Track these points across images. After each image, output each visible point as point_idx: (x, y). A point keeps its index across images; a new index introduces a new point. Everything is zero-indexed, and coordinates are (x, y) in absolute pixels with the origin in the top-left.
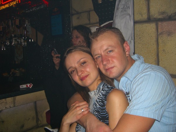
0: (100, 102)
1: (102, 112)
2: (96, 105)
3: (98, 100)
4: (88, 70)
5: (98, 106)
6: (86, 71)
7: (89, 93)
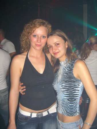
0: (68, 68)
1: (69, 74)
2: (65, 70)
3: (66, 67)
4: (60, 49)
5: (67, 70)
6: (58, 50)
7: (60, 62)
